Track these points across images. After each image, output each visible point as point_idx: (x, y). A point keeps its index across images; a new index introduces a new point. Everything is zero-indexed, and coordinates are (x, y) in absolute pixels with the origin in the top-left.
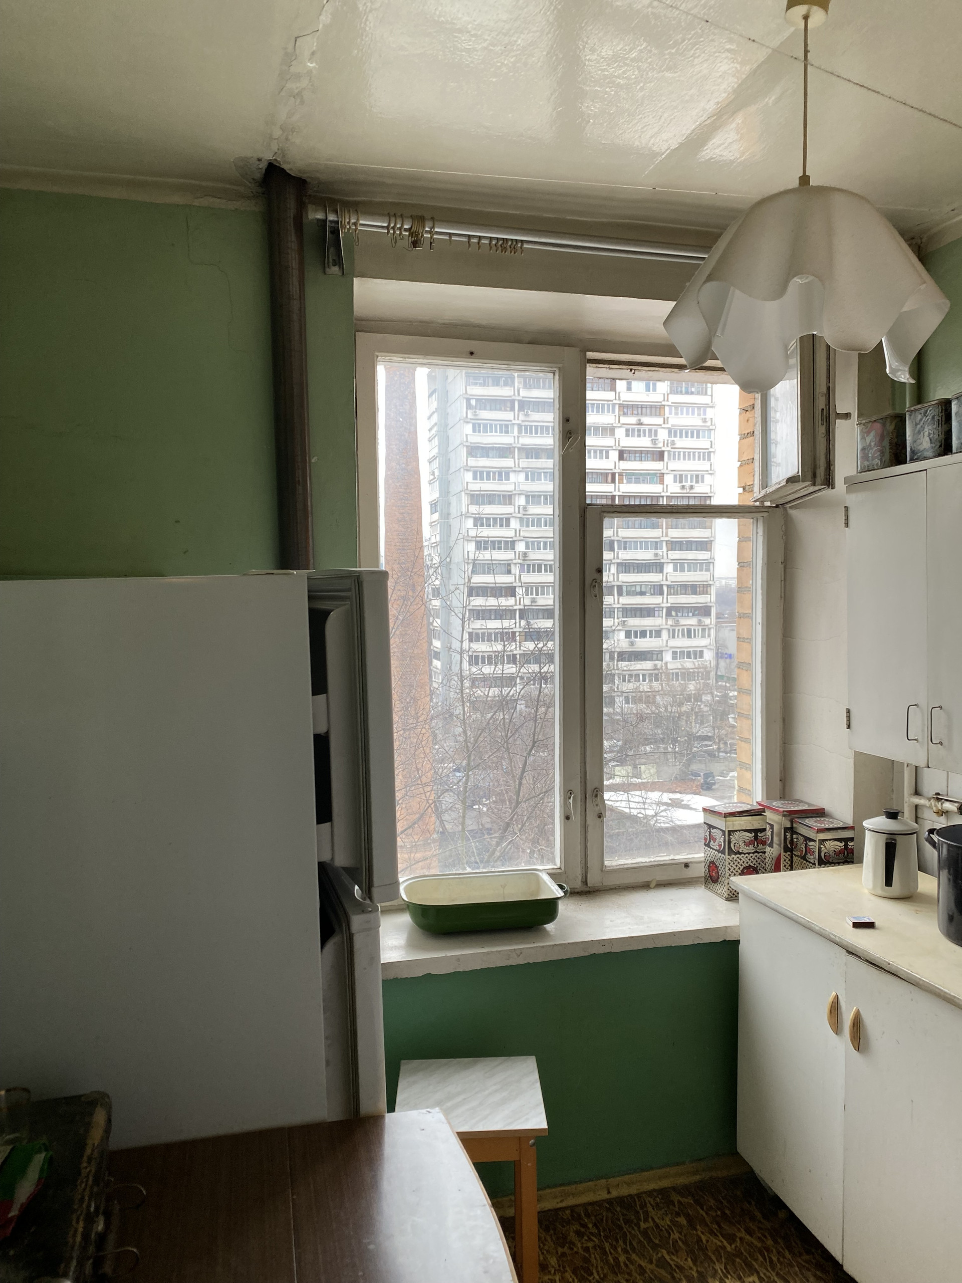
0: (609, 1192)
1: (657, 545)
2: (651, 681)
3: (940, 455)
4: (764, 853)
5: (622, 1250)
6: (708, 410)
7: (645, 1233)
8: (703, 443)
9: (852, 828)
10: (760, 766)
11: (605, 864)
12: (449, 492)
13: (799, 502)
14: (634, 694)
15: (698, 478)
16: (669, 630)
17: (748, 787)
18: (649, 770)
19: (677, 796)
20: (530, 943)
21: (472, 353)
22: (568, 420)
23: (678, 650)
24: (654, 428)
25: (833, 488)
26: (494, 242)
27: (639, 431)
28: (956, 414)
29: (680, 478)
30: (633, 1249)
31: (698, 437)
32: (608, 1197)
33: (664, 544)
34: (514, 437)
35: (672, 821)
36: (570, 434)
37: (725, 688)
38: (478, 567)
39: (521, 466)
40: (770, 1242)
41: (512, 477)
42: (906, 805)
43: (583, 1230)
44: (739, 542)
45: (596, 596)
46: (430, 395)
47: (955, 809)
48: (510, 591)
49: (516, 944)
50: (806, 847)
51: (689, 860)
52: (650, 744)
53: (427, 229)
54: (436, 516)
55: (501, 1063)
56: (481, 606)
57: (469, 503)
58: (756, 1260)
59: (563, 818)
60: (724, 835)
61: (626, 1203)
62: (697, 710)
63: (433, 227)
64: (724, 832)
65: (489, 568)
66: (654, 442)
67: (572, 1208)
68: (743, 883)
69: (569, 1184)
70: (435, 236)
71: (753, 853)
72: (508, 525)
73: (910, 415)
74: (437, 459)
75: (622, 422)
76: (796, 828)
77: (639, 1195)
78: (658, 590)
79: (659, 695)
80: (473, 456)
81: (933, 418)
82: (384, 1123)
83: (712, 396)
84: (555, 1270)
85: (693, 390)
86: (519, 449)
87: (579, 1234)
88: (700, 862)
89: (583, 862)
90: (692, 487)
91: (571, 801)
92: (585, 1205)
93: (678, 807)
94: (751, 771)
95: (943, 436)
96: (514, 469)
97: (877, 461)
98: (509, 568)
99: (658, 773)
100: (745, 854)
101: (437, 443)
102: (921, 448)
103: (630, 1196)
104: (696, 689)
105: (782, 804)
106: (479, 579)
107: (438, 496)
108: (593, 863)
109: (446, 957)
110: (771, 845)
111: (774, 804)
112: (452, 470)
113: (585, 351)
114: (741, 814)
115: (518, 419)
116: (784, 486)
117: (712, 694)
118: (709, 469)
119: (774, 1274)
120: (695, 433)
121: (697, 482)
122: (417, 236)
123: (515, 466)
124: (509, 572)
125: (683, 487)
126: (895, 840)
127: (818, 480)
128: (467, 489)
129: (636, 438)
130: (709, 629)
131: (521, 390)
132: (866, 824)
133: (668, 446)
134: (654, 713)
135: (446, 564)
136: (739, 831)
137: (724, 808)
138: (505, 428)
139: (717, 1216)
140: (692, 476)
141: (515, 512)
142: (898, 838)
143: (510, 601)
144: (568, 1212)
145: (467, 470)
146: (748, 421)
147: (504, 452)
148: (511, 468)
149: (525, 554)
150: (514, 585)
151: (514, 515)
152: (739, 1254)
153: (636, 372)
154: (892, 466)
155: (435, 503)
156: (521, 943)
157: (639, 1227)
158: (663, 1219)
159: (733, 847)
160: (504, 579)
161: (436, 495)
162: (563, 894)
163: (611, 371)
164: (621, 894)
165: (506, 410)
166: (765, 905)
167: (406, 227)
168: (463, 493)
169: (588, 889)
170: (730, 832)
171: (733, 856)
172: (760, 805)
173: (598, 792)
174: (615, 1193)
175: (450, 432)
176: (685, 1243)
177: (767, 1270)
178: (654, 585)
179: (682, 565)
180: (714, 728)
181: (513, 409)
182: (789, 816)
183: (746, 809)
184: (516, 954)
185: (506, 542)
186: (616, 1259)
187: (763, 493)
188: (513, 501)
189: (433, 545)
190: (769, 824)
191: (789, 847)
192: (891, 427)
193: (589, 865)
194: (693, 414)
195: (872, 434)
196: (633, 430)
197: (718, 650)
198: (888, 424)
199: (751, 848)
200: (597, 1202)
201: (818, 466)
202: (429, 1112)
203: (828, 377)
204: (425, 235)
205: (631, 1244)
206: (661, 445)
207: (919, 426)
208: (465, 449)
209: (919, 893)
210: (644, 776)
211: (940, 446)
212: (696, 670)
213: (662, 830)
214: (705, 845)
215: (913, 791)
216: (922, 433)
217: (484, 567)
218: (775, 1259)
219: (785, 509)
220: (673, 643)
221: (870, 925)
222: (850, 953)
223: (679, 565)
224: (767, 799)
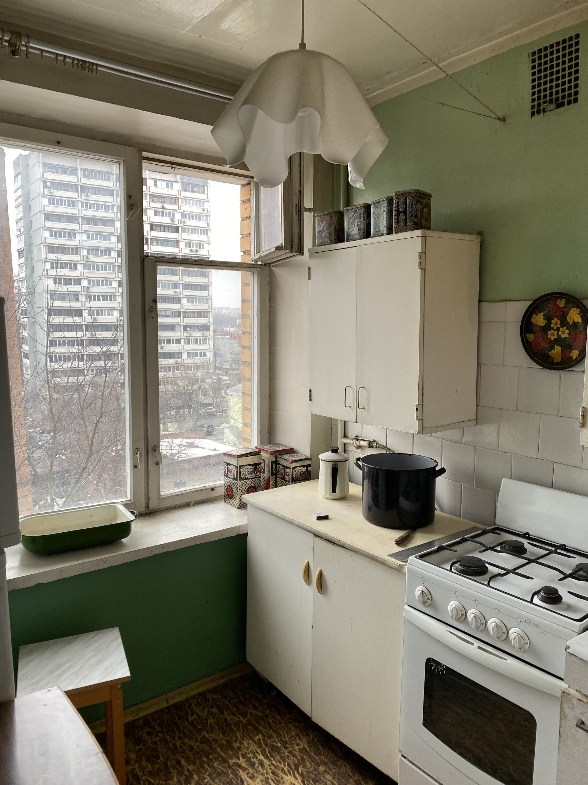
0: (168, 702)
1: (176, 286)
2: (174, 371)
3: (364, 238)
4: (260, 477)
5: (178, 738)
6: (205, 203)
7: (192, 724)
8: (202, 224)
9: (310, 459)
10: (257, 425)
11: (161, 494)
12: (31, 244)
13: (278, 263)
14: (163, 379)
15: (201, 246)
16: (185, 339)
17: (249, 438)
18: (173, 425)
19: (192, 440)
20: (113, 553)
21: (59, 143)
22: (130, 197)
23: (191, 352)
24: (172, 211)
25: (303, 255)
26: (76, 62)
27: (163, 212)
28: (373, 213)
29: (189, 245)
30: (185, 735)
31: (200, 220)
32: (167, 705)
33: (181, 285)
34: (79, 209)
35: (188, 456)
36: (132, 206)
37: (219, 374)
38: (53, 296)
39: (83, 229)
40: (268, 712)
41: (78, 236)
42: (339, 444)
43: (152, 731)
44: (242, 286)
45: (153, 318)
46: (16, 176)
47: (367, 445)
48: (79, 313)
49: (103, 555)
50: (284, 472)
51: (214, 486)
52: (173, 409)
53: (23, 43)
54: (22, 260)
55: (94, 636)
56: (60, 322)
57: (48, 252)
58: (260, 725)
59: (132, 467)
60: (237, 468)
61: (178, 706)
62: (202, 388)
63: (28, 42)
64: (236, 467)
65: (63, 297)
66: (173, 220)
67: (144, 718)
68: (249, 498)
69: (142, 703)
70: (30, 50)
71: (254, 478)
72: (76, 268)
73: (347, 212)
74: (22, 220)
75: (151, 206)
76: (278, 461)
77: (187, 700)
78: (178, 314)
79: (179, 379)
80: (49, 220)
81: (360, 214)
82: (14, 706)
83: (207, 195)
84: (135, 762)
85: (196, 190)
86: (82, 218)
87: (148, 733)
88: (222, 486)
89: (146, 493)
90: (197, 251)
91: (138, 455)
92: (152, 714)
93: (192, 447)
94: (250, 428)
95: (365, 227)
96: (79, 231)
97: (327, 240)
98: (77, 297)
99: (179, 427)
100: (249, 479)
101: (22, 210)
102: (353, 233)
103: (181, 701)
104: (202, 376)
105: (270, 447)
106: (58, 304)
107: (23, 246)
108: (153, 495)
109: (52, 570)
110: (264, 472)
111: (265, 447)
112: (33, 229)
113: (141, 151)
114: (247, 455)
115: (81, 198)
116: (273, 252)
117: (212, 378)
118: (207, 240)
119: (271, 731)
120: (198, 217)
121: (200, 248)
122: (15, 47)
123: (79, 229)
124: (77, 300)
125: (191, 250)
126: (337, 465)
127: (294, 249)
128: (46, 242)
129: (161, 217)
130: (209, 339)
131: (82, 178)
132: (321, 456)
133: (181, 224)
134: (176, 391)
135: (31, 292)
136: (246, 465)
137: (237, 452)
138: (72, 203)
139: (236, 702)
140: (196, 244)
141: (81, 260)
142: (339, 464)
143: (77, 319)
144: (141, 721)
145: (45, 229)
146: (246, 209)
147: (72, 219)
148: (77, 230)
149: (88, 288)
150: (81, 308)
151: (80, 262)
152: (250, 723)
153: (176, 170)
154: (336, 243)
155: (22, 251)
156: (106, 554)
157: (188, 721)
158: (203, 712)
159: (242, 476)
160: (75, 305)
161: (22, 245)
162: (134, 518)
163: (158, 167)
164: (172, 512)
165: (72, 191)
166: (264, 511)
167: (6, 38)
168: (42, 245)
169: (149, 511)
170: (240, 467)
171: (242, 481)
172: (257, 448)
173: (156, 448)
174: (171, 702)
175: (31, 203)
176: (217, 723)
177: (267, 729)
178: (175, 311)
179: (192, 299)
180: (213, 398)
181: (77, 191)
182: (274, 454)
183: (249, 452)
184: (103, 561)
185: (74, 280)
186: (174, 745)
187: (258, 256)
188: (79, 252)
189: (21, 279)
190: (262, 459)
191: (274, 473)
192: (335, 219)
193: (150, 496)
194: (196, 205)
195: (324, 223)
196: (159, 212)
197: (215, 351)
198: (334, 217)
199: (252, 475)
200: (160, 710)
201: (294, 241)
202: (49, 691)
203: (300, 184)
204: (21, 48)
205: (183, 732)
206: (177, 223)
207: (352, 220)
208: (43, 215)
209: (349, 495)
210: (170, 430)
211: (364, 232)
212: (202, 364)
213: (182, 461)
214: (225, 475)
215: (343, 435)
216: (354, 224)
217: (59, 296)
218: (271, 721)
219: (270, 267)
220: (188, 347)
221: (326, 518)
222: (316, 535)
223: (191, 299)
224: (261, 444)
